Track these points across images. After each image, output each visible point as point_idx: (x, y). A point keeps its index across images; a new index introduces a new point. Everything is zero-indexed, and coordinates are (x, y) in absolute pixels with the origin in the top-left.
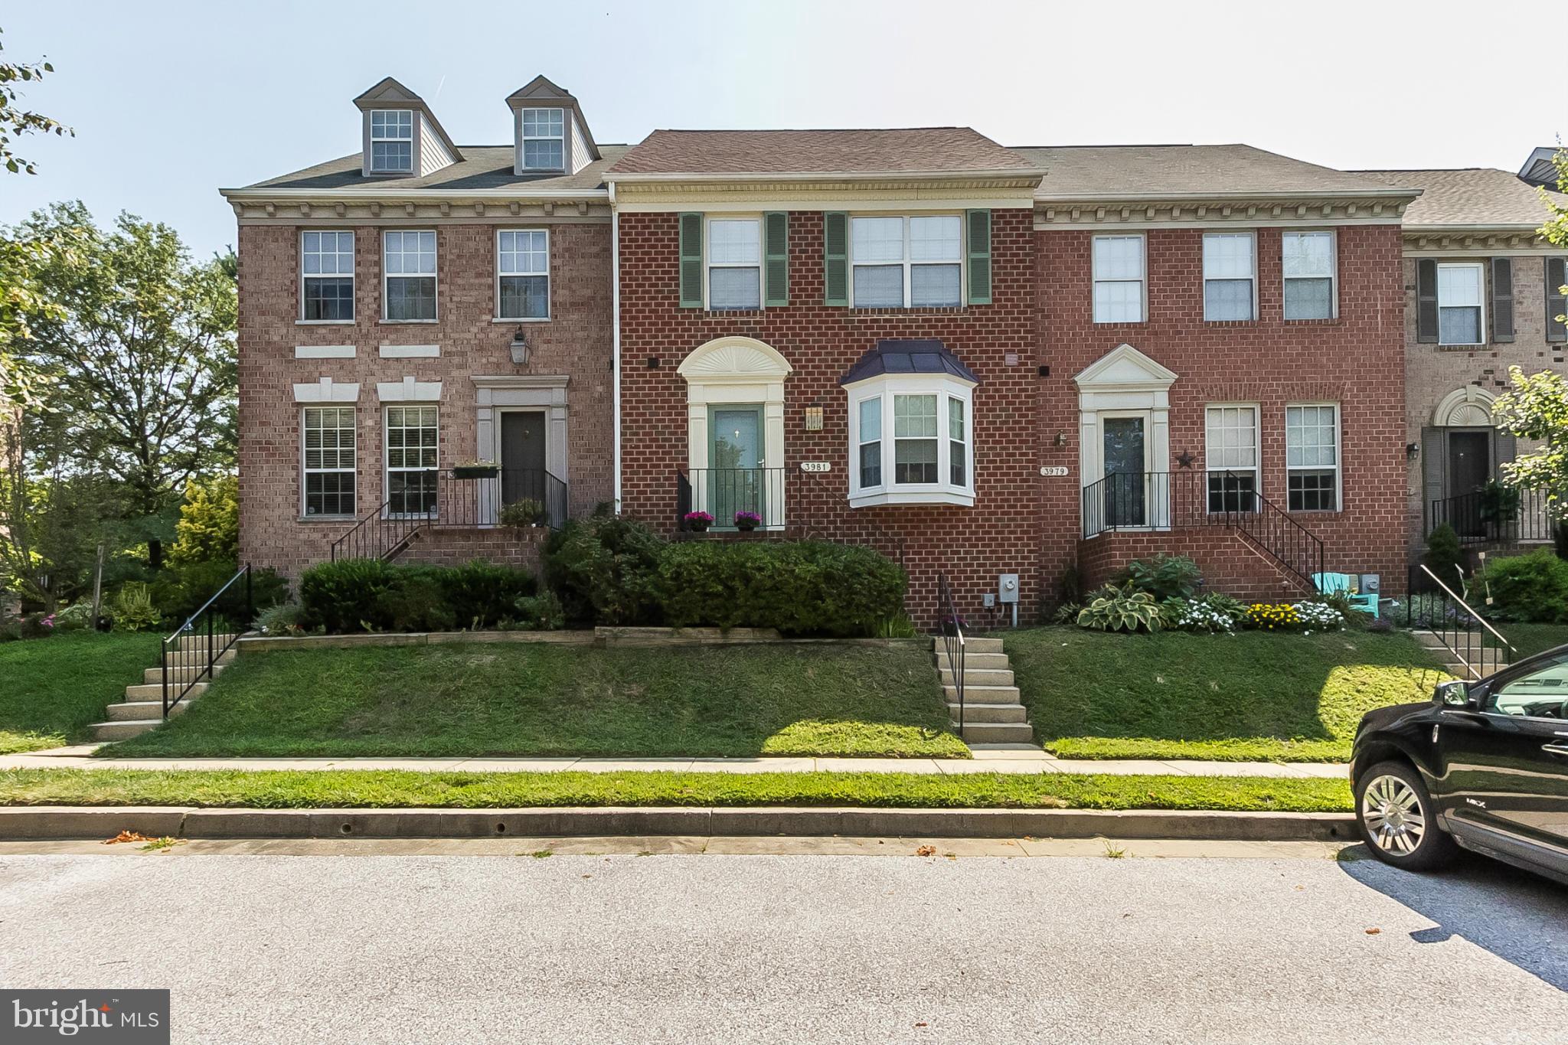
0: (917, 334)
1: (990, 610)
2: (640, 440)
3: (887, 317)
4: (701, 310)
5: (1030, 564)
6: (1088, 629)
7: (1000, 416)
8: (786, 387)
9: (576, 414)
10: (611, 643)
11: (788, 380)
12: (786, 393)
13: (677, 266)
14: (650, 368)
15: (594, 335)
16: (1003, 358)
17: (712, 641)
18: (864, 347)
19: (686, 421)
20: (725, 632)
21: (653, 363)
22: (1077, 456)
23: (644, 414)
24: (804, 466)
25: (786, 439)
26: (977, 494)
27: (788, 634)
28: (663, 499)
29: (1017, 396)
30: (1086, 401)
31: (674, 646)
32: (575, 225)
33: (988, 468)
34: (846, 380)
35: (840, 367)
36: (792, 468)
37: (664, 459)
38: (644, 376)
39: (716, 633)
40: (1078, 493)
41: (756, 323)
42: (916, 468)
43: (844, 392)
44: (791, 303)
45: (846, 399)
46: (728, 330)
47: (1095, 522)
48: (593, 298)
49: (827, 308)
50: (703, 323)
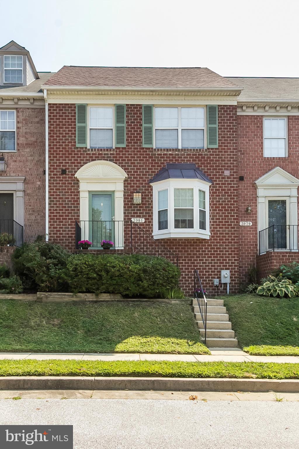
0: (184, 160)
1: (217, 286)
2: (57, 207)
3: (170, 153)
4: (86, 148)
5: (235, 266)
6: (262, 295)
7: (221, 199)
8: (124, 184)
9: (28, 195)
10: (44, 300)
11: (125, 181)
12: (125, 186)
13: (75, 128)
14: (62, 174)
15: (36, 159)
16: (223, 172)
17: (91, 299)
18: (160, 166)
19: (79, 198)
20: (97, 295)
21: (64, 172)
22: (256, 217)
23: (59, 195)
24: (133, 220)
25: (124, 207)
26: (211, 234)
27: (126, 296)
28: (68, 234)
29: (230, 190)
30: (261, 192)
31: (74, 301)
32: (28, 108)
33: (216, 222)
34: (152, 181)
35: (149, 175)
36: (127, 221)
37: (68, 216)
38: (60, 178)
39: (93, 295)
40: (256, 234)
41: (111, 154)
42: (184, 221)
43: (151, 186)
44: (127, 146)
45: (152, 190)
46: (98, 157)
47: (264, 247)
48: (36, 142)
49: (143, 148)
50: (87, 154)
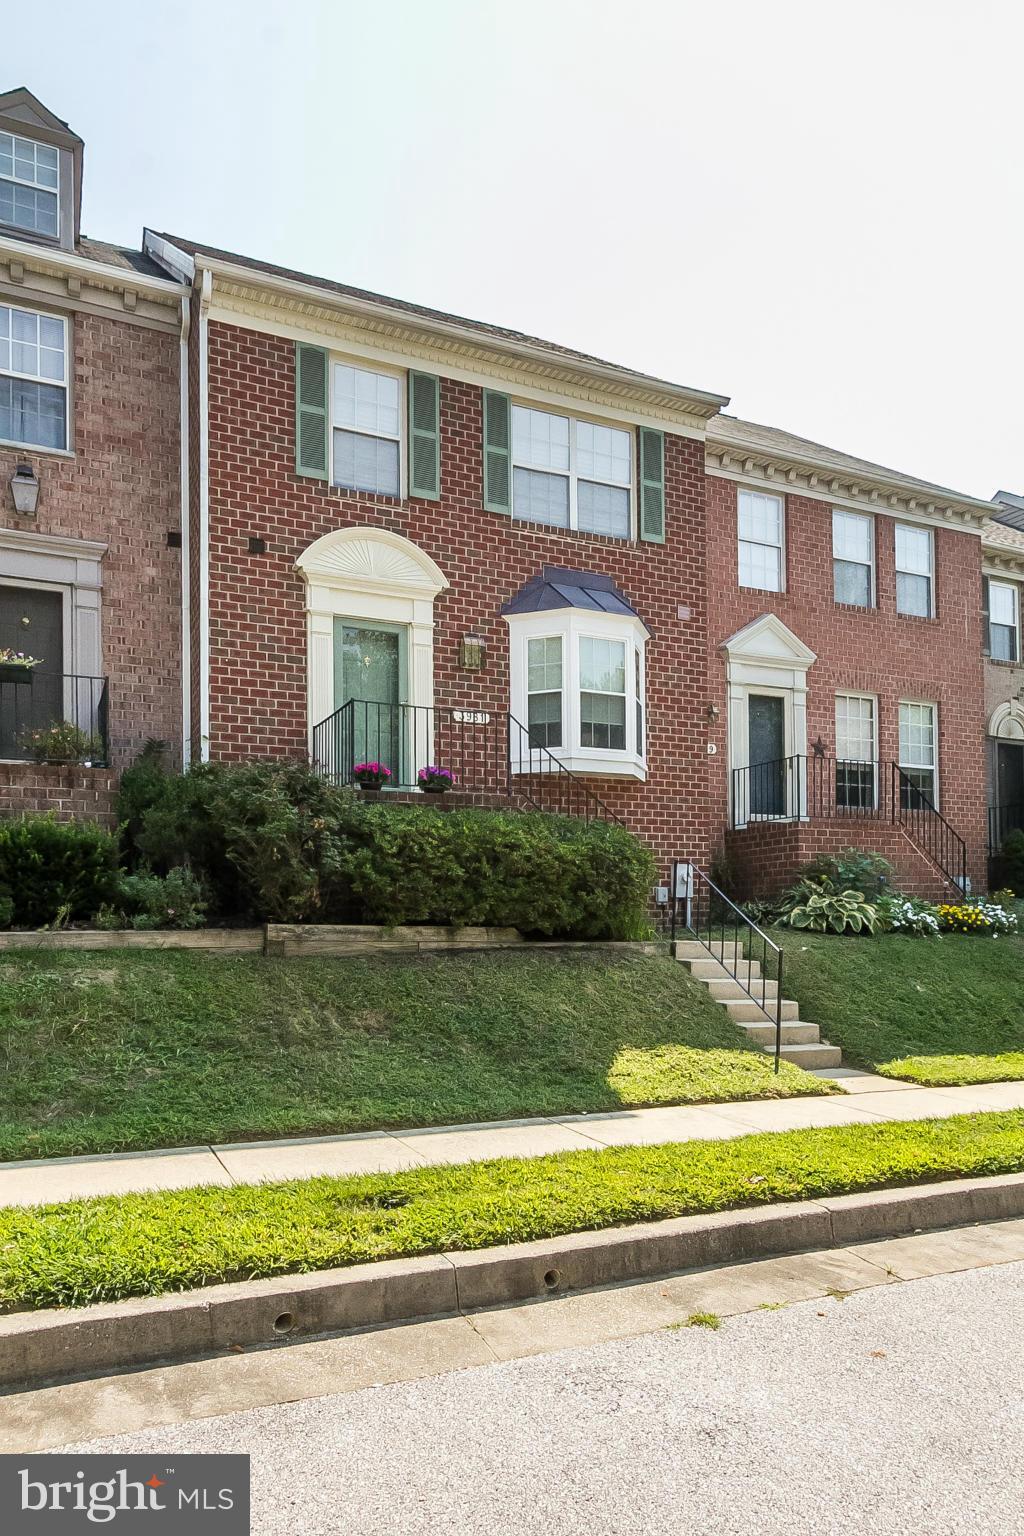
0: (586, 565)
1: (663, 907)
2: (237, 654)
3: (554, 538)
4: (325, 483)
5: (701, 854)
6: (806, 930)
7: (672, 678)
8: (435, 607)
9: (115, 603)
10: (291, 948)
11: (438, 598)
12: (436, 615)
13: (293, 415)
14: (252, 552)
15: (142, 491)
16: (675, 610)
17: (434, 945)
18: (528, 571)
19: (304, 634)
20: (451, 933)
21: (257, 546)
22: (725, 733)
23: (243, 617)
24: (457, 716)
25: (436, 675)
26: (649, 768)
27: (532, 935)
28: (271, 741)
29: (689, 657)
30: (736, 672)
31: (384, 952)
32: (114, 322)
33: (660, 738)
34: (509, 609)
35: (501, 591)
36: (442, 713)
37: (272, 685)
38: (244, 562)
39: (439, 933)
40: (725, 775)
41: (397, 514)
42: (601, 729)
43: (504, 624)
44: (443, 498)
45: (507, 633)
46: (362, 518)
48: (142, 437)
49: (485, 513)
50: (328, 503)
